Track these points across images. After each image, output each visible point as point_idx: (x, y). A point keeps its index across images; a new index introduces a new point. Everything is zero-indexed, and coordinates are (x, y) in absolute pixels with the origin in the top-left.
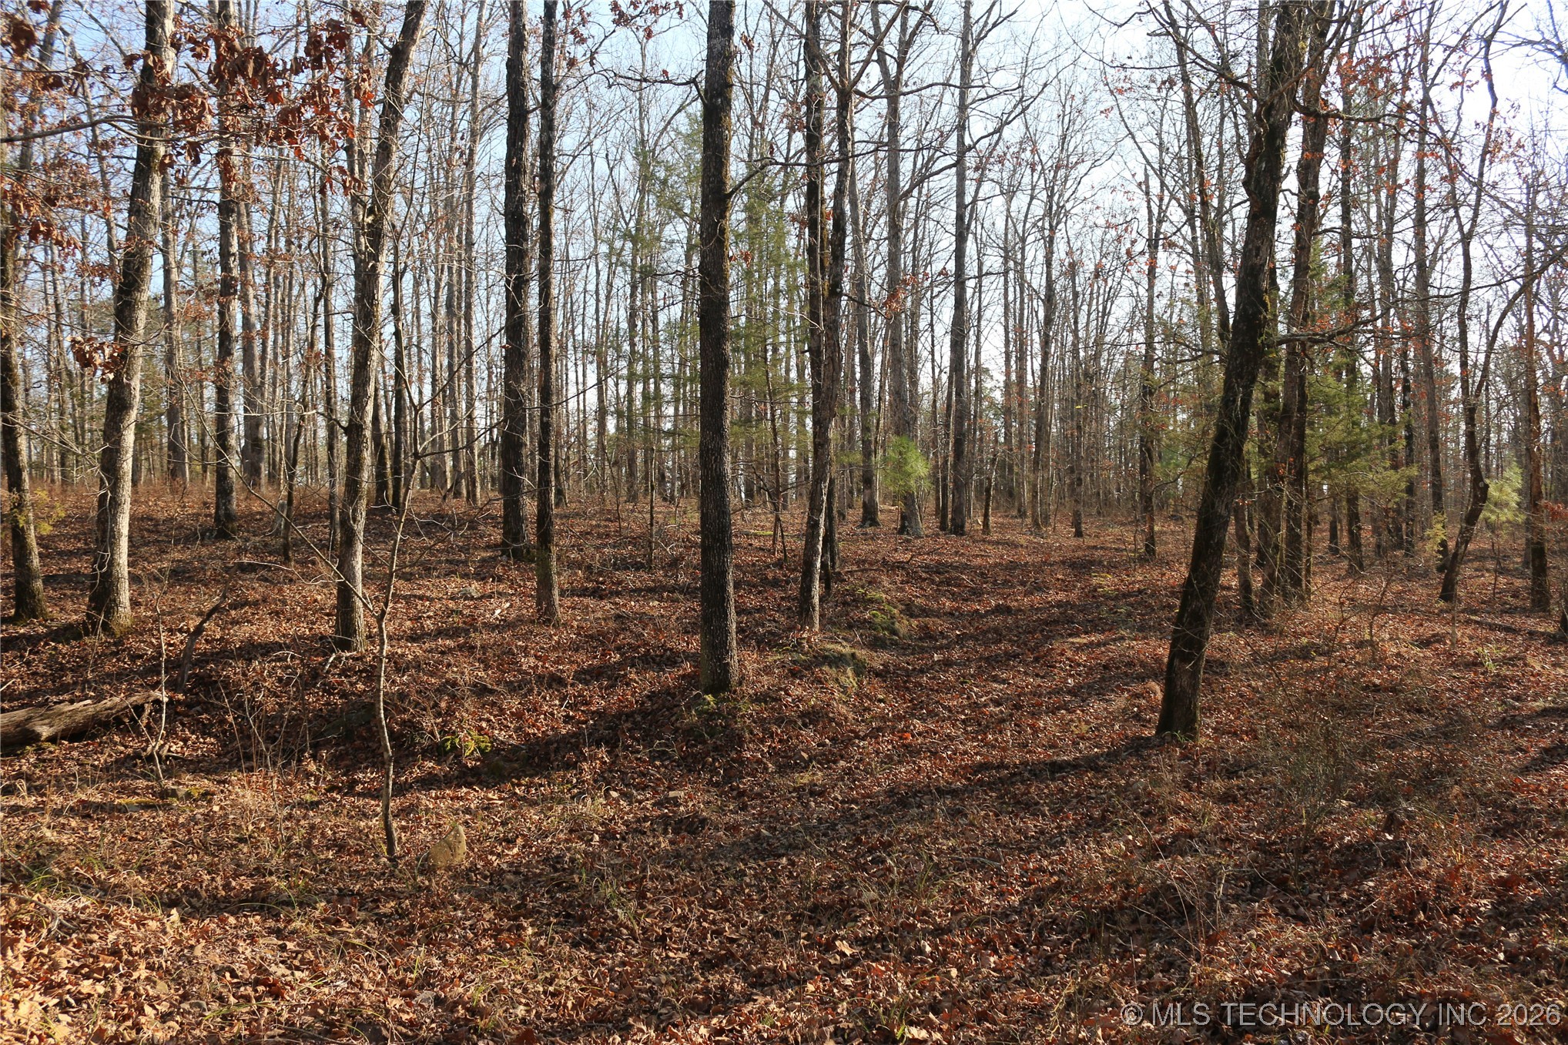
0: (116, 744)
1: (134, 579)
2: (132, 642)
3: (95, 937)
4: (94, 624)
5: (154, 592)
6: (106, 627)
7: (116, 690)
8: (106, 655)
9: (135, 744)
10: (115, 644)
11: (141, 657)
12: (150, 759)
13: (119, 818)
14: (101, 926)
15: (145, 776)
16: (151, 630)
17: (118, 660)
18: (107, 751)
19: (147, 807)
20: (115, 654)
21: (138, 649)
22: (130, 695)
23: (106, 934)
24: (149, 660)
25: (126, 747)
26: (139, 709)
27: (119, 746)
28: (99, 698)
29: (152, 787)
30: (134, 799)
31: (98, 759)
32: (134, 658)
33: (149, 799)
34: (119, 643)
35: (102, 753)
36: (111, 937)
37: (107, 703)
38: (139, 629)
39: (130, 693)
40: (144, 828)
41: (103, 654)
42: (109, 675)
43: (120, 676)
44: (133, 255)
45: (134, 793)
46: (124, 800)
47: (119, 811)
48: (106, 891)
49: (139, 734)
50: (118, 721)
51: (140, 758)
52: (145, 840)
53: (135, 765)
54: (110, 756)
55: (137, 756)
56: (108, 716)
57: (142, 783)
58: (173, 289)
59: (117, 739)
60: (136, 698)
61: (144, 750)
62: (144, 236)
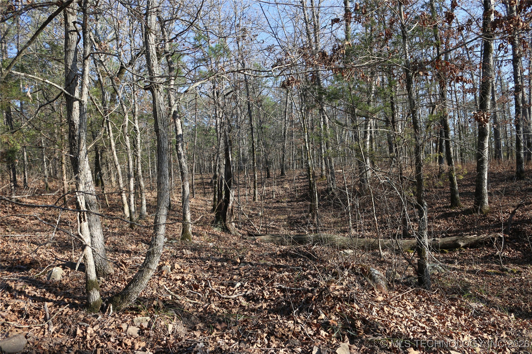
0: (485, 250)
1: (489, 194)
2: (489, 216)
3: (487, 319)
4: (477, 209)
5: (496, 199)
6: (481, 210)
7: (485, 232)
8: (481, 220)
9: (491, 251)
10: (483, 216)
11: (493, 221)
12: (498, 257)
13: (488, 277)
14: (488, 315)
15: (496, 263)
16: (496, 212)
17: (485, 222)
18: (482, 252)
19: (497, 274)
20: (484, 220)
21: (491, 218)
22: (490, 234)
23: (490, 318)
24: (495, 222)
25: (489, 252)
26: (493, 239)
27: (486, 251)
28: (478, 235)
29: (499, 267)
30: (493, 270)
31: (479, 255)
32: (490, 221)
33: (497, 271)
34: (485, 216)
35: (481, 253)
36: (492, 319)
37: (482, 236)
38: (492, 212)
39: (490, 233)
40: (497, 281)
41: (480, 219)
42: (482, 227)
43: (486, 227)
44: (485, 83)
45: (492, 268)
46: (489, 270)
47: (488, 274)
48: (488, 303)
49: (493, 248)
50: (486, 243)
51: (494, 256)
52: (498, 286)
53: (492, 258)
54: (483, 254)
55: (493, 255)
56: (482, 241)
57: (495, 265)
58: (495, 93)
59: (485, 249)
60: (491, 235)
61: (495, 253)
62: (488, 76)
